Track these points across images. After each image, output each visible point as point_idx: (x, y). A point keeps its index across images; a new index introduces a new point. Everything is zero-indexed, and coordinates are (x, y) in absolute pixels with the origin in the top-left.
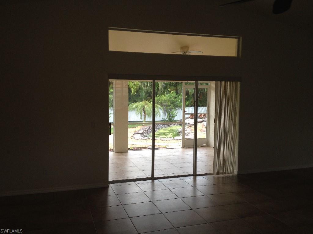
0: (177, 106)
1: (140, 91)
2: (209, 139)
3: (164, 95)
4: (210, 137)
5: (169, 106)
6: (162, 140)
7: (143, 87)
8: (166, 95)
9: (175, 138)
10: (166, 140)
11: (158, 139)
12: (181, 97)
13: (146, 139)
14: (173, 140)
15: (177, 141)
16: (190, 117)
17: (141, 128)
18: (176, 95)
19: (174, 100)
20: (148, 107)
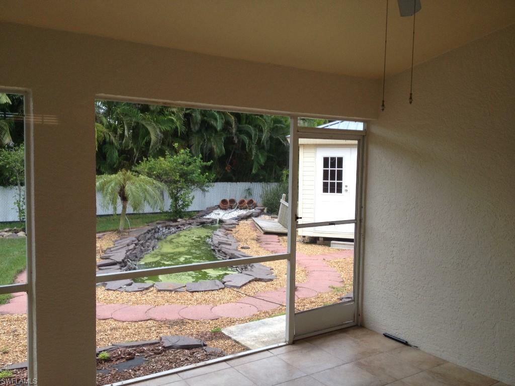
0: (193, 182)
1: (107, 146)
2: (362, 304)
3: (164, 156)
4: (366, 293)
5: (176, 182)
6: (190, 292)
7: (112, 138)
8: (168, 156)
9: (224, 280)
10: (202, 291)
11: (178, 290)
12: (202, 163)
13: (141, 291)
14: (223, 289)
15: (236, 292)
16: (221, 206)
17: (116, 241)
18: (191, 157)
19: (186, 168)
20: (133, 188)
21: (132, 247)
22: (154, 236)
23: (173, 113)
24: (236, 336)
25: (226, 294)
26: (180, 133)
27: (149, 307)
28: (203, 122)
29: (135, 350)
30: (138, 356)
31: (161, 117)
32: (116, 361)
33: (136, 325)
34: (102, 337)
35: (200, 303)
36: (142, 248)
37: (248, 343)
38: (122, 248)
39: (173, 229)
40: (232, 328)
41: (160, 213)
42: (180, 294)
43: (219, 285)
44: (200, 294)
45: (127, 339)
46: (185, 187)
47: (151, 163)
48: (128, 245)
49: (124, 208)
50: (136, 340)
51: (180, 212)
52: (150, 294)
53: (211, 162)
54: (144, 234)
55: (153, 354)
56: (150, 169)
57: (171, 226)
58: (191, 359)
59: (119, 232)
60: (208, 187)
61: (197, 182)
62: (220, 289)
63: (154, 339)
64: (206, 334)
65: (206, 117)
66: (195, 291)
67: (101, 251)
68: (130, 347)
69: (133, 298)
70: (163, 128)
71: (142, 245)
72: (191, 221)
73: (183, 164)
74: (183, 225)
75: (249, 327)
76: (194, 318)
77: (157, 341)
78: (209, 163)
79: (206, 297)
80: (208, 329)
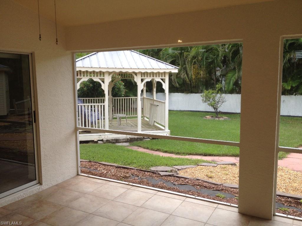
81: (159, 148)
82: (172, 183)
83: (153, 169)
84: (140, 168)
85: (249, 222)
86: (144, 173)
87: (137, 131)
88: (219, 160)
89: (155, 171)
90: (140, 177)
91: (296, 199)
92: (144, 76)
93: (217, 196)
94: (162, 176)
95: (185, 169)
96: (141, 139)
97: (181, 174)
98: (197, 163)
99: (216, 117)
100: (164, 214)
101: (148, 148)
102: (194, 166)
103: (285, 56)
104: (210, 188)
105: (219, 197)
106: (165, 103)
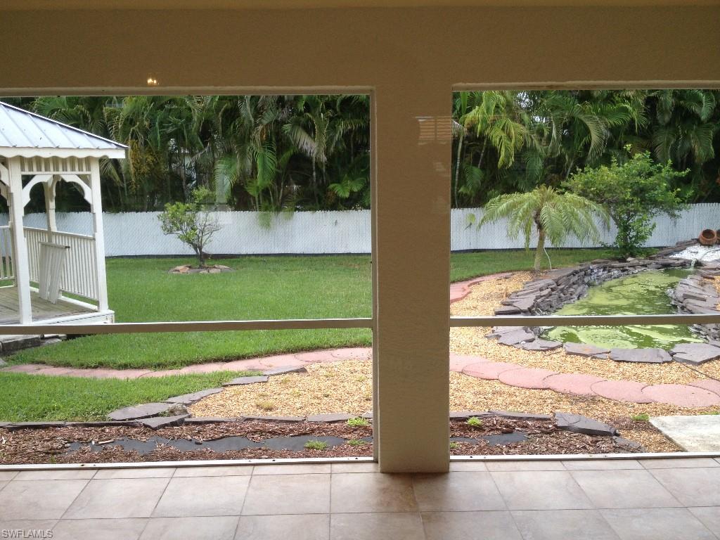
0: (655, 203)
1: (528, 154)
3: (608, 164)
5: (625, 202)
6: (616, 361)
7: (536, 142)
8: (615, 164)
9: (674, 350)
10: (634, 362)
11: (598, 356)
12: (671, 173)
13: (544, 351)
14: (668, 362)
15: (690, 370)
16: (701, 239)
17: (527, 283)
18: (652, 164)
19: (643, 182)
20: (553, 211)
21: (546, 292)
22: (583, 279)
23: (629, 99)
24: (669, 430)
25: (673, 371)
26: (638, 128)
27: (551, 372)
28: (678, 109)
29: (515, 423)
30: (518, 430)
31: (610, 107)
32: (489, 431)
33: (528, 393)
34: (479, 400)
35: (628, 378)
36: (562, 295)
37: (686, 444)
38: (532, 292)
39: (616, 272)
40: (668, 419)
41: (601, 248)
42: (599, 361)
43: (663, 356)
44: (631, 365)
45: (511, 408)
46: (640, 209)
47: (588, 175)
48: (541, 290)
49: (542, 239)
50: (523, 411)
51: (632, 247)
52: (555, 356)
53: (687, 171)
54: (568, 276)
55: (539, 432)
56: (586, 183)
57: (613, 267)
58: (591, 448)
59: (533, 271)
60: (680, 210)
61: (662, 203)
62: (664, 362)
63: (546, 413)
64: (624, 421)
65: (684, 99)
66: (624, 361)
67: (504, 295)
68: (509, 417)
69: (532, 358)
70: (611, 121)
71: (562, 290)
72: (647, 261)
73: (639, 175)
74: (634, 266)
75: (694, 422)
76: (614, 397)
77: (548, 417)
78: (683, 173)
79: (639, 371)
80: (629, 414)
81: (102, 359)
82: (191, 440)
83: (117, 415)
84: (78, 420)
85: (412, 488)
86: (102, 431)
87: (19, 323)
88: (263, 367)
89: (125, 420)
90: (93, 443)
91: (460, 421)
92: (31, 169)
93: (309, 448)
94: (155, 429)
95: (199, 400)
96: (36, 343)
97: (198, 414)
98: (221, 382)
99: (201, 267)
100: (224, 520)
101: (67, 365)
102: (218, 390)
103: (336, 126)
104: (284, 433)
105: (313, 448)
106: (94, 239)
